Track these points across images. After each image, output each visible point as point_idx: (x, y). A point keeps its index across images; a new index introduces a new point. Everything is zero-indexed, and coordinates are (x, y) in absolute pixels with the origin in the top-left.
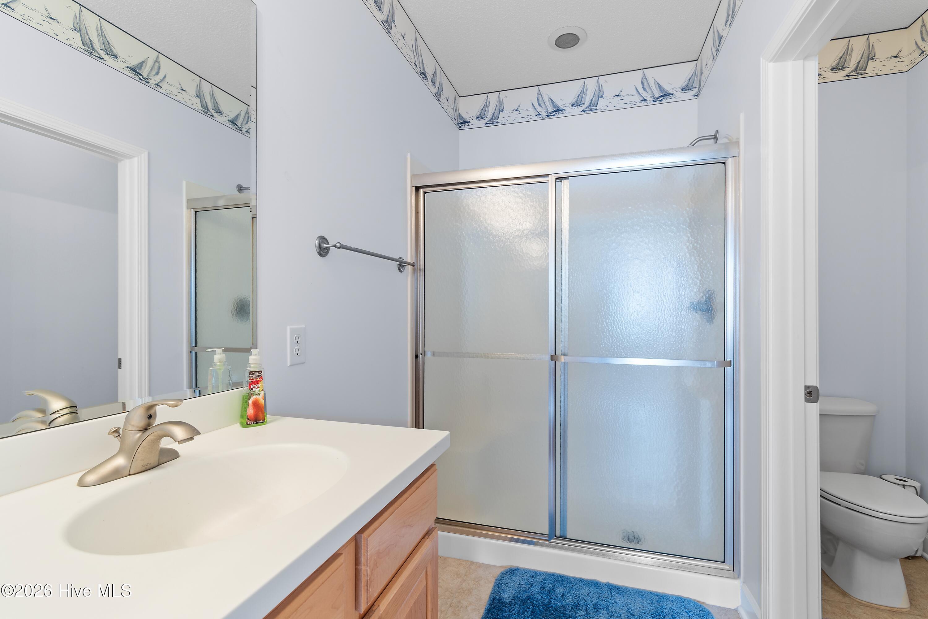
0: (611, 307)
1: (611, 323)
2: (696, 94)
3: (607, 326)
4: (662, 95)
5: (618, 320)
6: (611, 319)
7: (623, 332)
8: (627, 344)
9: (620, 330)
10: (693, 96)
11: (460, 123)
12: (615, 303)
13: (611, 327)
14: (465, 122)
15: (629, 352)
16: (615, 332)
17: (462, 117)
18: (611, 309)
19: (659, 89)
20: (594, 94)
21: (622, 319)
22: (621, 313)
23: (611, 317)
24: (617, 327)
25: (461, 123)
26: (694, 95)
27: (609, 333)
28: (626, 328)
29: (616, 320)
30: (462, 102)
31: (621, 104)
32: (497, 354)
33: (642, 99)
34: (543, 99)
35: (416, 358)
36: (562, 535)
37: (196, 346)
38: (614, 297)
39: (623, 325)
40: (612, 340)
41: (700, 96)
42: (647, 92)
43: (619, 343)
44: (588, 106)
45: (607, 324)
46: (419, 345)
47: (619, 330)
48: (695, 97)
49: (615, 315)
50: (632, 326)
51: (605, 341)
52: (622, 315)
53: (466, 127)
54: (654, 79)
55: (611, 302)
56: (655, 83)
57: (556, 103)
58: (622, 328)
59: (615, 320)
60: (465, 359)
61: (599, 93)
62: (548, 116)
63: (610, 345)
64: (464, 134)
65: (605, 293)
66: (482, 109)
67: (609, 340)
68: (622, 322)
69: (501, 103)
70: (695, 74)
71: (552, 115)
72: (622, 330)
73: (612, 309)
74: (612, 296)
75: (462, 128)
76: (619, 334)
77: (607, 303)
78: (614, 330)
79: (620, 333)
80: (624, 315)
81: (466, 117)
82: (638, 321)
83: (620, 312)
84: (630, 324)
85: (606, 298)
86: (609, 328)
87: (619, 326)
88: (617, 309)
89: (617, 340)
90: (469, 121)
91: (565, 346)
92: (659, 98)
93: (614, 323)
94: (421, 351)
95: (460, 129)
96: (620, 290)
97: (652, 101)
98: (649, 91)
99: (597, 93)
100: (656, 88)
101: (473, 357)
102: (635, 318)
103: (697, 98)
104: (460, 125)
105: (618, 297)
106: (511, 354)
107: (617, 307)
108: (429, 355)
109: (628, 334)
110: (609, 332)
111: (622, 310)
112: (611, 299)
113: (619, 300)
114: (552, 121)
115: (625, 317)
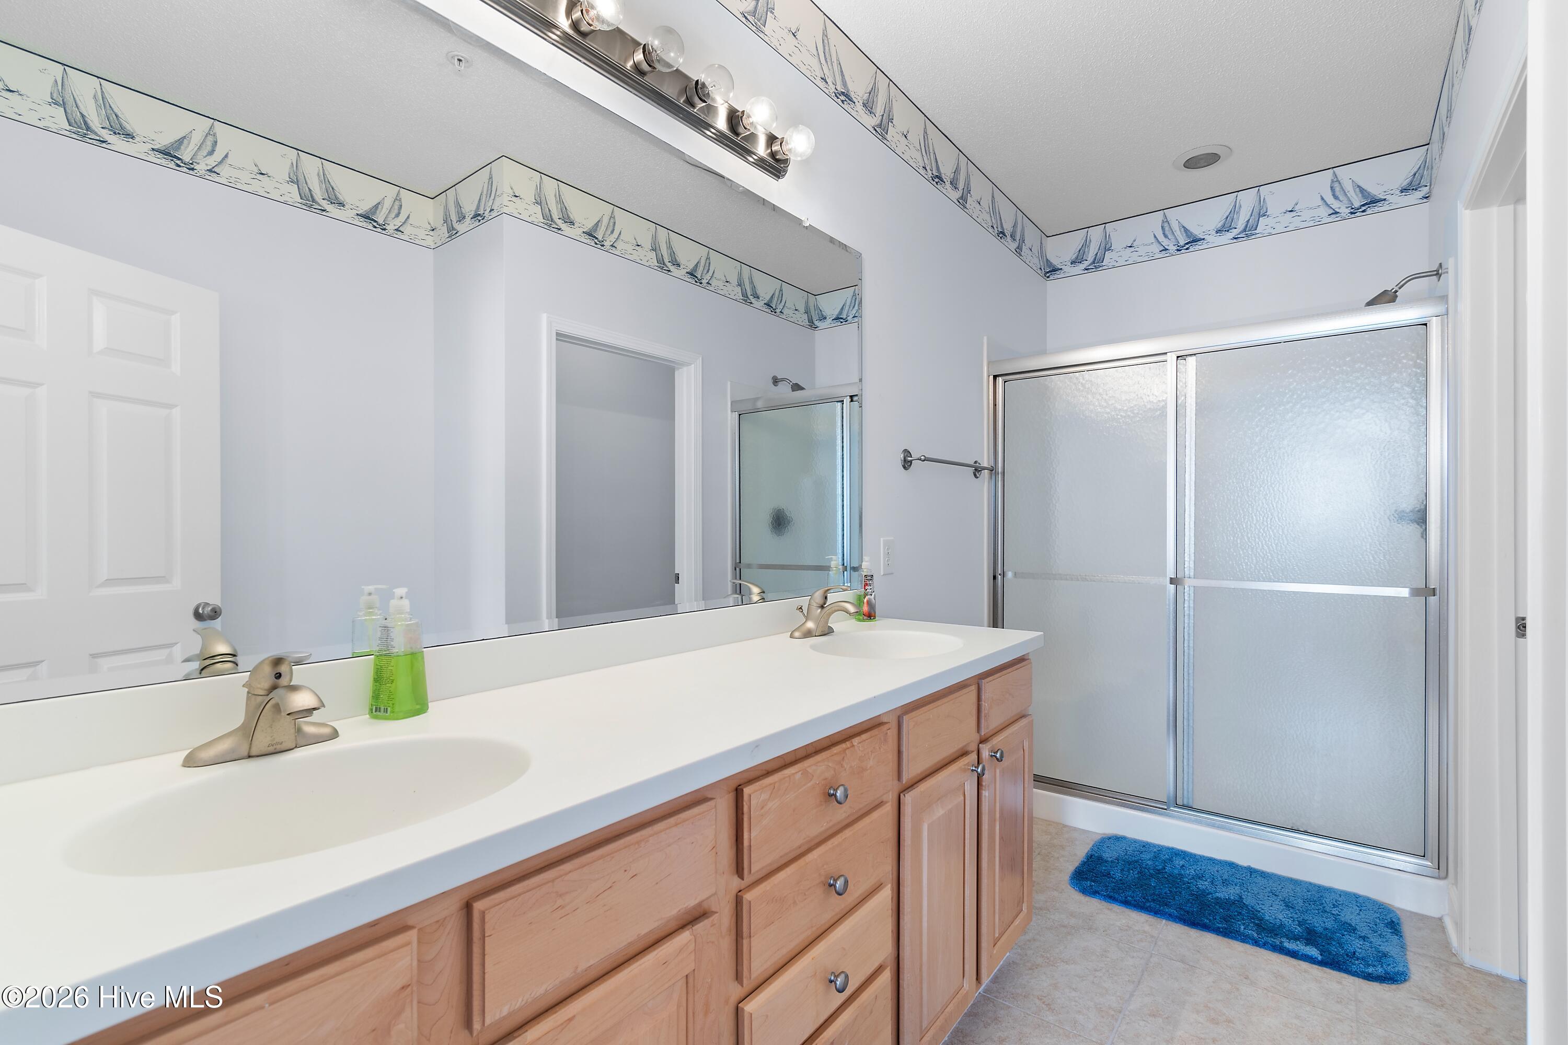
0: (1254, 517)
1: (1254, 537)
2: (1427, 196)
3: (1250, 542)
4: (1365, 202)
5: (1264, 534)
6: (1255, 533)
7: (1272, 549)
8: (1279, 565)
9: (1269, 548)
10: (1421, 199)
11: (1048, 272)
12: (1261, 512)
13: (1255, 543)
14: (1055, 270)
15: (1281, 575)
16: (1261, 550)
17: (1051, 263)
18: (1255, 520)
19: (1360, 195)
20: (1252, 213)
21: (1271, 532)
22: (1269, 526)
23: (1255, 530)
24: (1264, 543)
25: (1050, 272)
26: (1423, 197)
27: (1252, 551)
28: (1276, 545)
29: (1263, 534)
30: (1050, 243)
31: (1297, 222)
32: (1098, 576)
33: (1332, 211)
34: (1170, 227)
35: (994, 579)
36: (1185, 803)
37: (740, 562)
38: (1259, 505)
39: (1273, 540)
40: (1256, 559)
41: (1431, 199)
42: (1340, 200)
43: (1267, 564)
44: (1242, 231)
45: (1248, 538)
46: (998, 564)
47: (1266, 547)
48: (1425, 200)
49: (1261, 528)
50: (1286, 542)
51: (1246, 561)
52: (1271, 528)
53: (1056, 276)
54: (1353, 180)
55: (1255, 510)
56: (1353, 186)
57: (1192, 230)
58: (1271, 545)
59: (1261, 534)
60: (1056, 581)
61: (1260, 210)
62: (1178, 250)
63: (1253, 566)
64: (1052, 285)
65: (1246, 500)
66: (1080, 251)
67: (1252, 560)
68: (1270, 537)
69: (1107, 239)
70: (1425, 166)
71: (1185, 248)
72: (1271, 547)
73: (1257, 520)
74: (1257, 504)
75: (1050, 279)
76: (1266, 552)
77: (1249, 512)
78: (1259, 546)
79: (1268, 551)
80: (1273, 528)
81: (1056, 262)
82: (1294, 536)
83: (1267, 523)
84: (1282, 539)
85: (1247, 505)
86: (1252, 544)
87: (1266, 542)
88: (1263, 520)
89: (1263, 560)
90: (1060, 267)
91: (1190, 567)
92: (1360, 209)
93: (1259, 538)
94: (1000, 571)
95: (1048, 279)
96: (1269, 495)
97: (1349, 213)
98: (1343, 199)
99: (1257, 210)
100: (1356, 194)
101: (1067, 579)
102: (1289, 531)
103: (1427, 201)
104: (1048, 275)
105: (1265, 504)
106: (1117, 577)
107: (1263, 518)
108: (1010, 575)
109: (1279, 553)
110: (1252, 549)
111: (1271, 522)
112: (1255, 508)
113: (1266, 509)
114: (1185, 257)
115: (1275, 531)
